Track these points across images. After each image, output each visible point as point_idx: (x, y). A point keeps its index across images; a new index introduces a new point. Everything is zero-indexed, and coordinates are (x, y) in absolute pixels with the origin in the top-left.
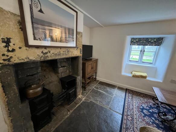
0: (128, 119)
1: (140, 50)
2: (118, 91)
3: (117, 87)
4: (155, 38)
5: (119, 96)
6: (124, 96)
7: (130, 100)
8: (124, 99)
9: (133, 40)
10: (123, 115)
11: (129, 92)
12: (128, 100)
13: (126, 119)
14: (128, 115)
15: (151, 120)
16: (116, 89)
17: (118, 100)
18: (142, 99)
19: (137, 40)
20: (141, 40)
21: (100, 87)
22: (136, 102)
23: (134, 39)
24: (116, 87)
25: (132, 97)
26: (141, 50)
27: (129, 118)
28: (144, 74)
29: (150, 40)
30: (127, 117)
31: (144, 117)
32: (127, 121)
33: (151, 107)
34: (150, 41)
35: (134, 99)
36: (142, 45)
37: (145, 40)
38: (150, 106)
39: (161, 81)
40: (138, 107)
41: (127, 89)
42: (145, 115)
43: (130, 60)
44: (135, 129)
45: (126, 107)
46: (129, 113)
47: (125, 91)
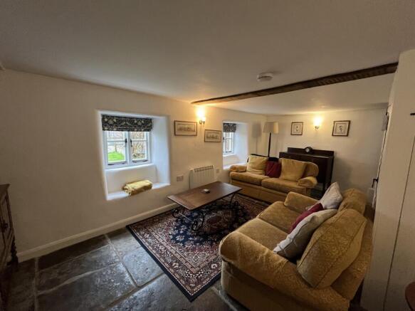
0: (176, 269)
1: (124, 139)
2: (116, 242)
3: (106, 236)
4: (141, 119)
5: (129, 248)
6: (136, 241)
7: (150, 240)
8: (142, 248)
9: (106, 120)
10: (165, 271)
11: (136, 229)
12: (148, 242)
13: (175, 272)
14: (171, 264)
15: (192, 242)
16: (109, 240)
17: (136, 258)
18: (160, 225)
19: (115, 121)
20: (122, 121)
21: (60, 274)
22: (160, 237)
23: (107, 116)
24: (104, 238)
25: (148, 232)
26: (126, 140)
27: (175, 265)
28: (146, 183)
29: (136, 122)
30: (172, 267)
31: (184, 246)
32: (177, 273)
33: (178, 228)
34: (136, 124)
35: (154, 234)
36: (126, 129)
37: (129, 122)
38: (176, 226)
39: (169, 184)
40: (168, 240)
41: (128, 227)
42: (183, 242)
43: (110, 162)
44: (192, 270)
45: (157, 256)
46: (169, 261)
47: (129, 232)
